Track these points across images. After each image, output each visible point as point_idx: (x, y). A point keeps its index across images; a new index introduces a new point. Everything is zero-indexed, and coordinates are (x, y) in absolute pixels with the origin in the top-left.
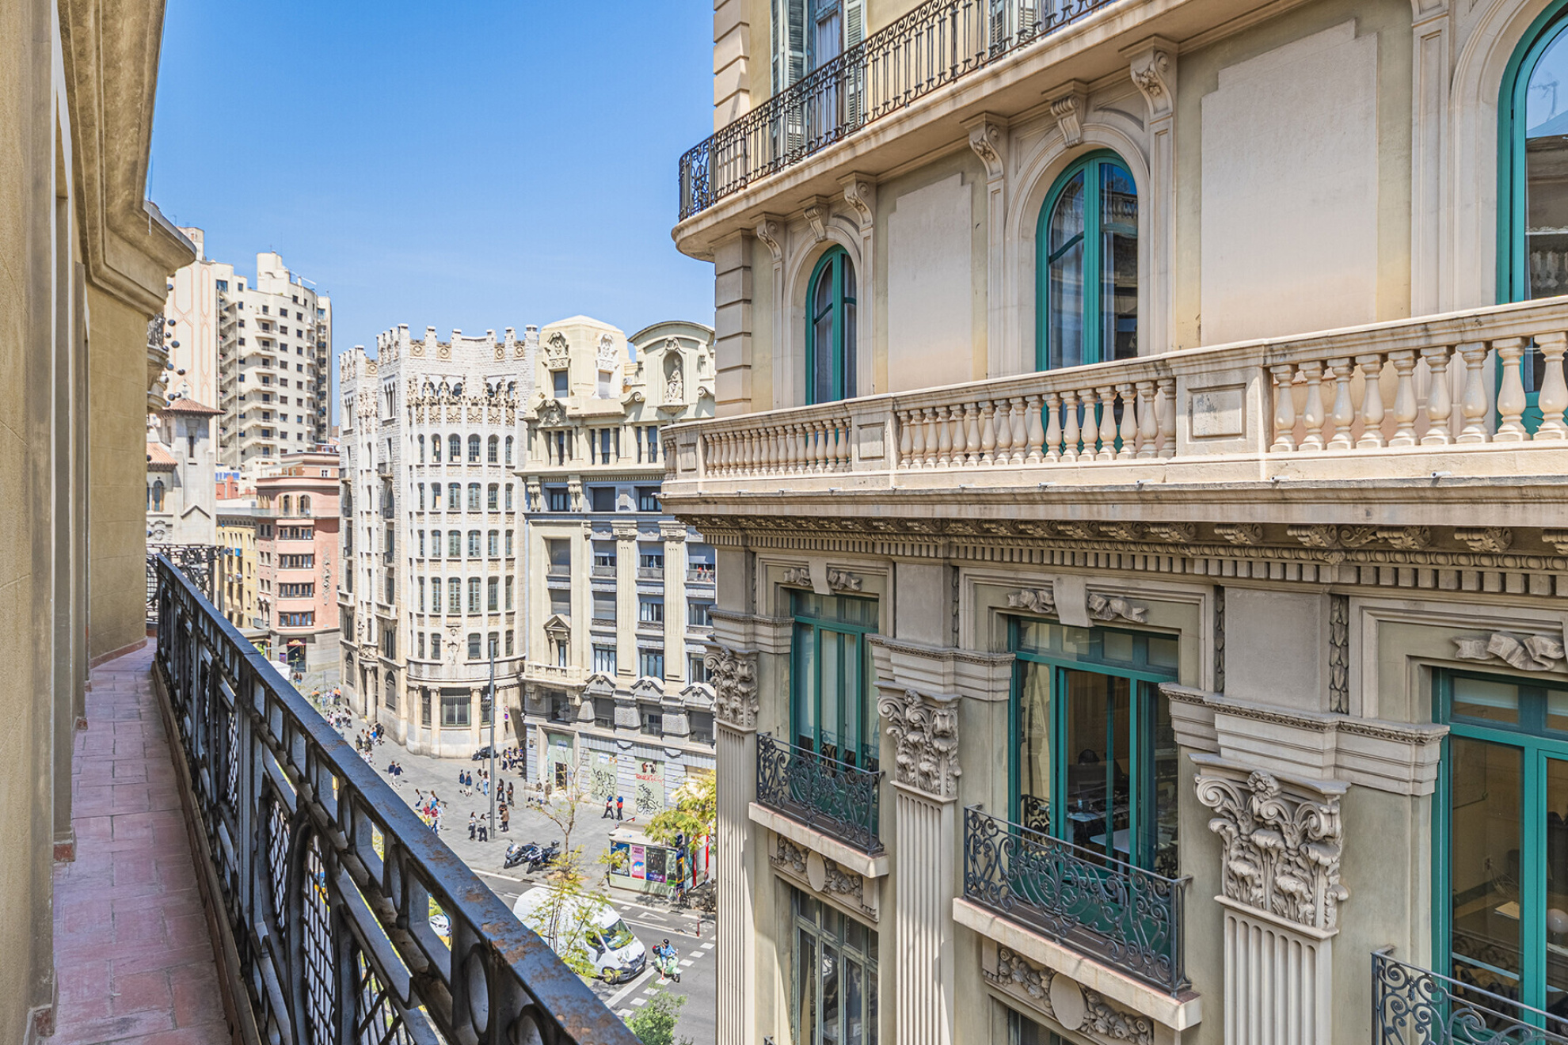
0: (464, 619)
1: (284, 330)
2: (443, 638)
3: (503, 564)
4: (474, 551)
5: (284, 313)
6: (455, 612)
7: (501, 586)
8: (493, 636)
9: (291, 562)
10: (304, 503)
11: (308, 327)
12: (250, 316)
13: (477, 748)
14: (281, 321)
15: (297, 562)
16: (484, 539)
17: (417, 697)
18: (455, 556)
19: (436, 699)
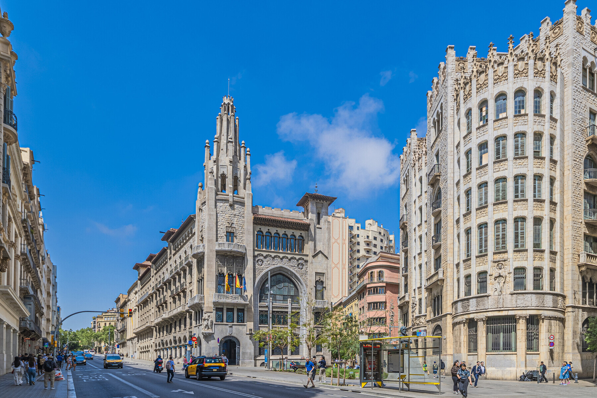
0: (510, 254)
1: (375, 246)
2: (489, 273)
3: (547, 205)
4: (520, 194)
5: (375, 238)
6: (501, 249)
7: (545, 226)
8: (538, 271)
9: (374, 307)
10: (380, 274)
11: (385, 245)
12: (362, 240)
13: (522, 370)
14: (374, 242)
15: (377, 306)
16: (529, 182)
17: (464, 330)
18: (501, 201)
19: (482, 328)
